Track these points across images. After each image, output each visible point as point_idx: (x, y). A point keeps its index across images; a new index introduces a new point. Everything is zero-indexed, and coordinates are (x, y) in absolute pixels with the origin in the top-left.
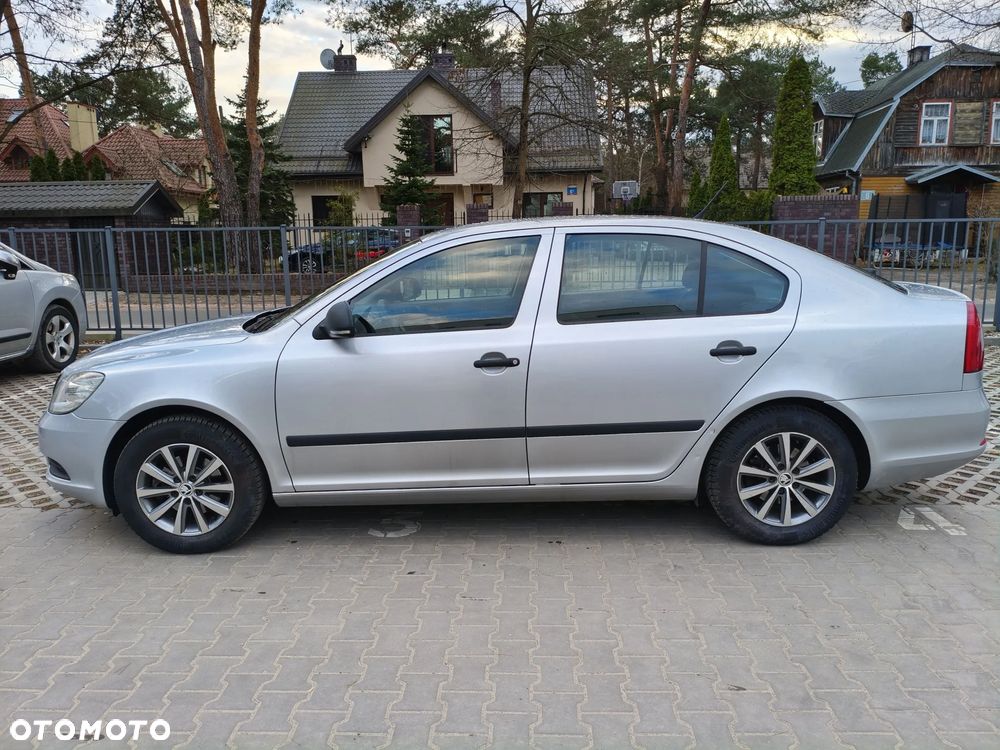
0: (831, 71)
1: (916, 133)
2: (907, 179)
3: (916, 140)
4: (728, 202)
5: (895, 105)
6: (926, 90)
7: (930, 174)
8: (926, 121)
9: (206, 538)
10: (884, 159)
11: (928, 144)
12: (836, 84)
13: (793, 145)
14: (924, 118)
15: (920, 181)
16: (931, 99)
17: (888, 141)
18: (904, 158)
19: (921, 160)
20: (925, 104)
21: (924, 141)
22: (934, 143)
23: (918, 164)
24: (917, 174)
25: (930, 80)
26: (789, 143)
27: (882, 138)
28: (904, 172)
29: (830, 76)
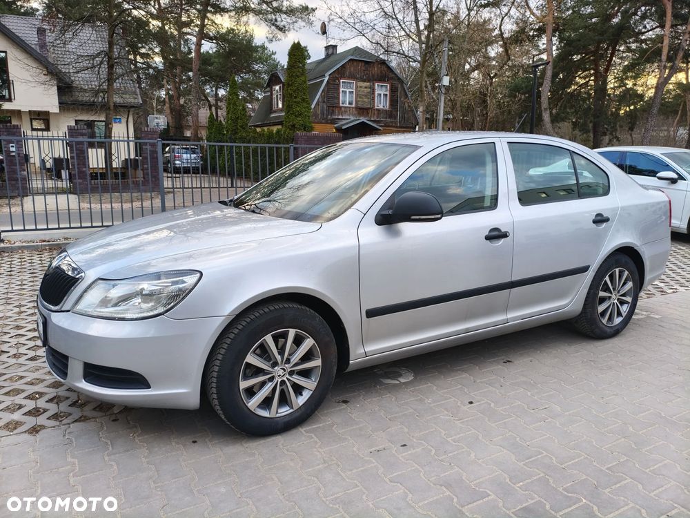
0: (274, 53)
1: (338, 97)
2: (335, 126)
3: (339, 103)
4: (244, 135)
5: (326, 79)
6: (341, 73)
7: (347, 123)
8: (343, 91)
9: (297, 414)
10: (322, 113)
11: (345, 105)
12: (279, 62)
13: (298, 99)
14: (341, 89)
15: (344, 128)
16: (344, 78)
17: (324, 102)
18: (332, 113)
19: (342, 115)
20: (341, 81)
21: (343, 104)
22: (347, 105)
23: (340, 117)
24: (341, 123)
25: (343, 66)
26: (296, 97)
27: (320, 99)
28: (334, 121)
29: (273, 56)
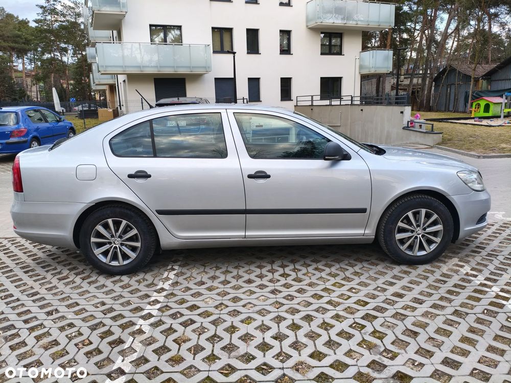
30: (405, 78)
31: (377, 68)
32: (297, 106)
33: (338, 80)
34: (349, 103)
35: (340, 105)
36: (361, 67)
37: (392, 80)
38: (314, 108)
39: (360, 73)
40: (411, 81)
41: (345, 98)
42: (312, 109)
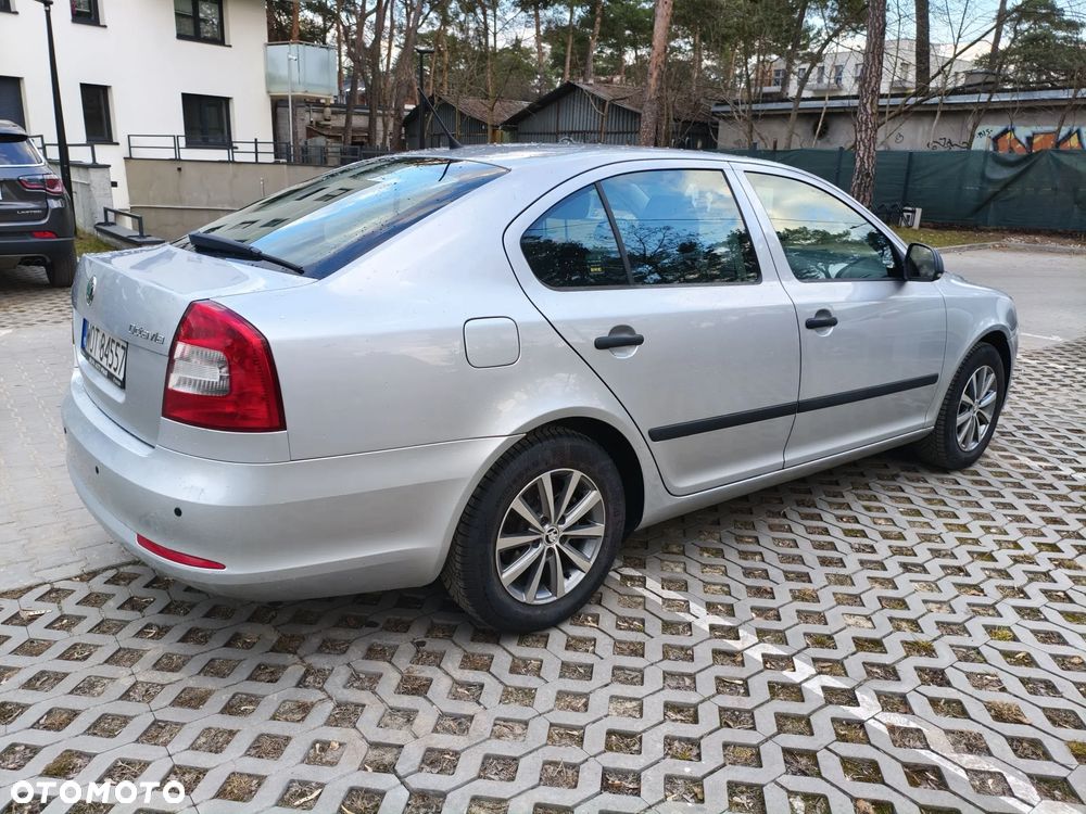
30: (333, 113)
31: (309, 85)
32: (131, 158)
33: (222, 104)
34: (252, 158)
35: (257, 163)
36: (270, 80)
37: (307, 115)
38: (185, 167)
39: (268, 92)
40: (348, 121)
41: (241, 147)
42: (179, 169)
